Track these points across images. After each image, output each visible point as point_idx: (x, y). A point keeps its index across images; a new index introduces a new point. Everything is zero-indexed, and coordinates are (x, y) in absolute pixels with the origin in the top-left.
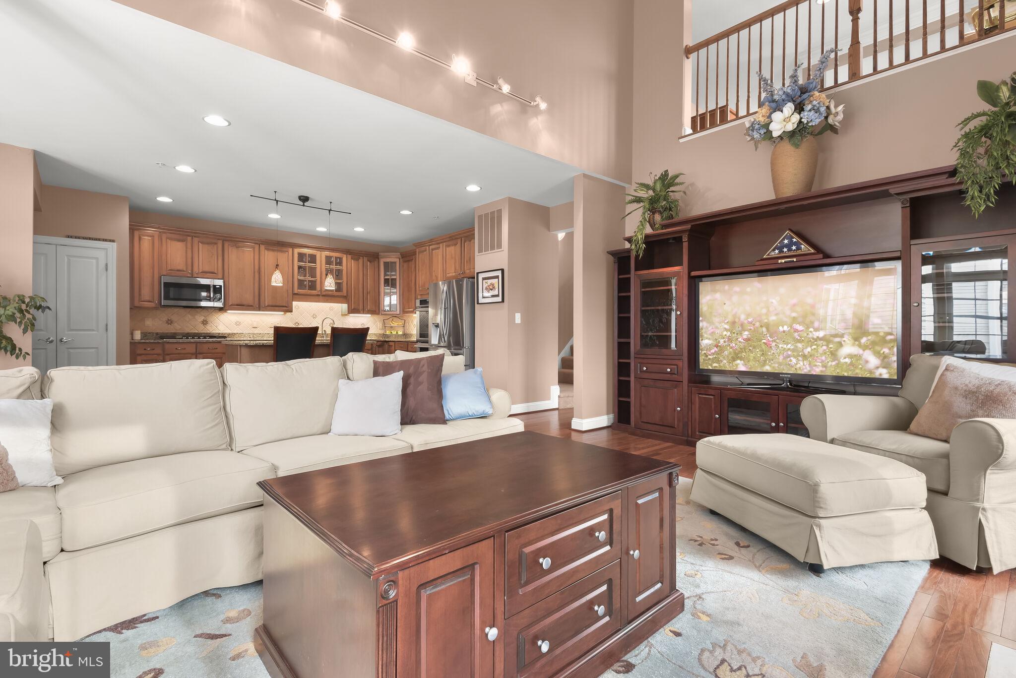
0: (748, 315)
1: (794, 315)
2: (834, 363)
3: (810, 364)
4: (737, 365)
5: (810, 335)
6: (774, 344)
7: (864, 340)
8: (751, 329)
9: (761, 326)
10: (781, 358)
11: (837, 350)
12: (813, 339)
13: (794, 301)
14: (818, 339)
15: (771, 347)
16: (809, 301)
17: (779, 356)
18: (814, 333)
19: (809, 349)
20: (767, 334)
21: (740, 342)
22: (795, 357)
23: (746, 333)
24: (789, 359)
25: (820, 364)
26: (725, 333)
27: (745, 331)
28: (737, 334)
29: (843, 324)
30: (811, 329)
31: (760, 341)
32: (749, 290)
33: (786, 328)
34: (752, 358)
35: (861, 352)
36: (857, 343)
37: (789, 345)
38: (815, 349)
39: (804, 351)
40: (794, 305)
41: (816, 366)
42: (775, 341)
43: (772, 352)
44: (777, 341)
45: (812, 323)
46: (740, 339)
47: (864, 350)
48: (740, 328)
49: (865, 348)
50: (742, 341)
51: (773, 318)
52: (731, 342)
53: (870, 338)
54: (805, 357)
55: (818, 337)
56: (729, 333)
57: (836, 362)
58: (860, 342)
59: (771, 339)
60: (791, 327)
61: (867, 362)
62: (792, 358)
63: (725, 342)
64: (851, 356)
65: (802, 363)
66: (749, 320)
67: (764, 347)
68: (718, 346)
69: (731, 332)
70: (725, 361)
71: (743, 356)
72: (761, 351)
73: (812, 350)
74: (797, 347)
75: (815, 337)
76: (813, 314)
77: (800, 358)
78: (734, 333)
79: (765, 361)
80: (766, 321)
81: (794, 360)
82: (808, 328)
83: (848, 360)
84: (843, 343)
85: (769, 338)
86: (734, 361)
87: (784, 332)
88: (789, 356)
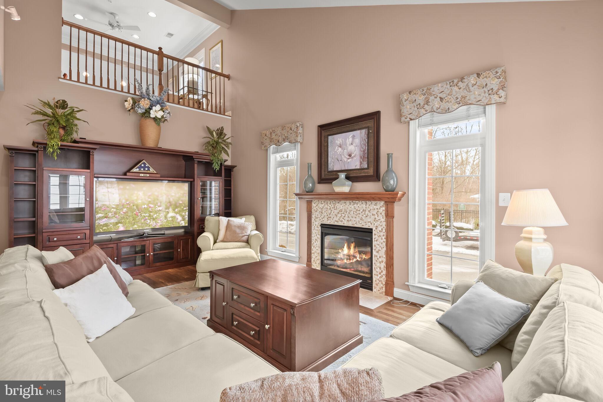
0: (127, 200)
1: (149, 200)
2: (165, 221)
3: (156, 222)
4: (118, 227)
5: (156, 209)
6: (139, 214)
7: (176, 210)
8: (128, 207)
9: (134, 206)
10: (143, 220)
11: (167, 215)
12: (157, 210)
13: (150, 194)
14: (160, 210)
15: (138, 216)
16: (156, 194)
17: (142, 219)
18: (158, 208)
19: (155, 215)
20: (136, 209)
21: (121, 214)
22: (149, 220)
23: (125, 209)
24: (146, 221)
25: (160, 222)
26: (113, 210)
27: (125, 208)
28: (120, 210)
29: (169, 204)
30: (157, 206)
31: (133, 213)
32: (128, 187)
33: (145, 206)
34: (127, 222)
35: (175, 215)
36: (174, 211)
37: (147, 214)
38: (158, 215)
39: (153, 216)
40: (150, 196)
41: (158, 223)
42: (140, 212)
43: (138, 218)
44: (141, 212)
45: (157, 203)
46: (121, 213)
47: (176, 214)
48: (122, 207)
49: (176, 213)
50: (123, 213)
51: (140, 201)
52: (116, 214)
53: (178, 209)
54: (154, 219)
55: (159, 210)
56: (115, 210)
57: (167, 220)
58: (175, 211)
59: (138, 212)
60: (148, 205)
61: (177, 219)
62: (148, 220)
63: (112, 215)
64: (172, 217)
65: (152, 222)
66: (127, 202)
67: (134, 216)
68: (107, 217)
69: (116, 209)
70: (111, 225)
71: (123, 222)
72: (132, 218)
73: (157, 215)
74: (150, 214)
75: (158, 210)
76: (158, 200)
77: (151, 220)
78: (118, 209)
79: (135, 223)
80: (136, 203)
81: (149, 221)
82: (155, 206)
83: (171, 219)
84: (169, 212)
85: (137, 211)
86: (117, 224)
87: (145, 208)
88: (146, 219)
